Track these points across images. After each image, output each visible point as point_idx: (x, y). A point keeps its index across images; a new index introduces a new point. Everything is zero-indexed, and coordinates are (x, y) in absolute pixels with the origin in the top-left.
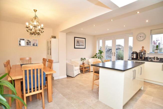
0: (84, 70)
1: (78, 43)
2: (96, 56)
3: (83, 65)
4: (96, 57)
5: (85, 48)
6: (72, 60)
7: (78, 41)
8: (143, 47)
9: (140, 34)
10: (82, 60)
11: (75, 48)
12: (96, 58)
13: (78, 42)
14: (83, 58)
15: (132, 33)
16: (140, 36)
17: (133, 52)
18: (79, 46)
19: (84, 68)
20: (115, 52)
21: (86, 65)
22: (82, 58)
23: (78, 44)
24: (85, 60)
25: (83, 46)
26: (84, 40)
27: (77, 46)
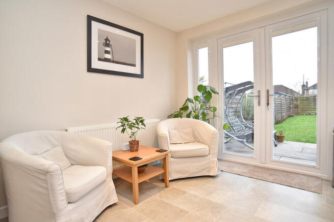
0: (136, 180)
1: (108, 49)
2: (185, 108)
3: (133, 155)
4: (188, 112)
5: (141, 76)
6: (71, 130)
7: (107, 39)
10: (123, 131)
11: (90, 69)
12: (188, 116)
13: (107, 45)
14: (132, 119)
18: (114, 62)
19: (135, 171)
20: (268, 91)
21: (147, 155)
22: (126, 119)
23: (107, 52)
24: (140, 125)
25: (134, 65)
26: (135, 41)
27: (99, 59)
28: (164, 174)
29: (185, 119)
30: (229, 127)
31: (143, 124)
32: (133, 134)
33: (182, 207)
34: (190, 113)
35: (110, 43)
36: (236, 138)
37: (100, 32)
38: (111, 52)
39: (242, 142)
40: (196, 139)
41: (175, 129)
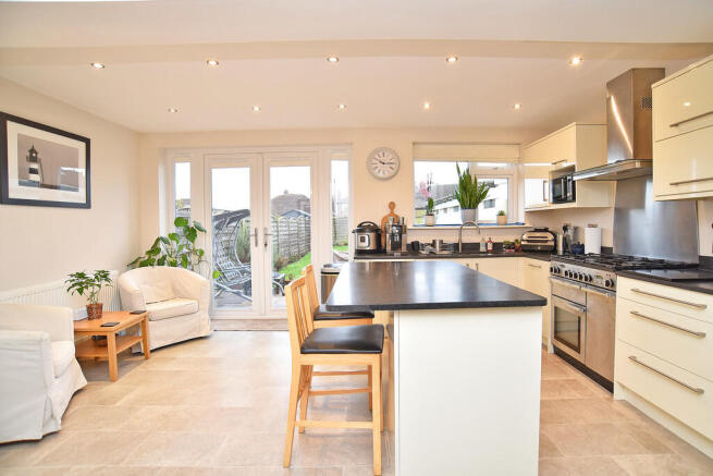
0: (113, 350)
1: (35, 166)
2: (155, 250)
4: (160, 256)
5: (87, 205)
7: (32, 151)
8: (392, 206)
9: (381, 154)
11: (6, 201)
12: (161, 263)
13: (33, 159)
14: (90, 275)
15: (351, 144)
16: (382, 159)
17: (360, 225)
18: (44, 186)
19: (112, 340)
20: (265, 229)
23: (33, 171)
24: (104, 283)
25: (76, 190)
26: (76, 151)
27: (21, 184)
28: (145, 341)
29: (157, 268)
30: (220, 274)
31: (107, 280)
32: (93, 294)
33: (176, 369)
34: (164, 257)
35: (39, 156)
36: (230, 289)
37: (21, 139)
38: (39, 171)
39: (238, 294)
40: (178, 294)
41: (145, 283)
